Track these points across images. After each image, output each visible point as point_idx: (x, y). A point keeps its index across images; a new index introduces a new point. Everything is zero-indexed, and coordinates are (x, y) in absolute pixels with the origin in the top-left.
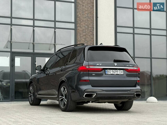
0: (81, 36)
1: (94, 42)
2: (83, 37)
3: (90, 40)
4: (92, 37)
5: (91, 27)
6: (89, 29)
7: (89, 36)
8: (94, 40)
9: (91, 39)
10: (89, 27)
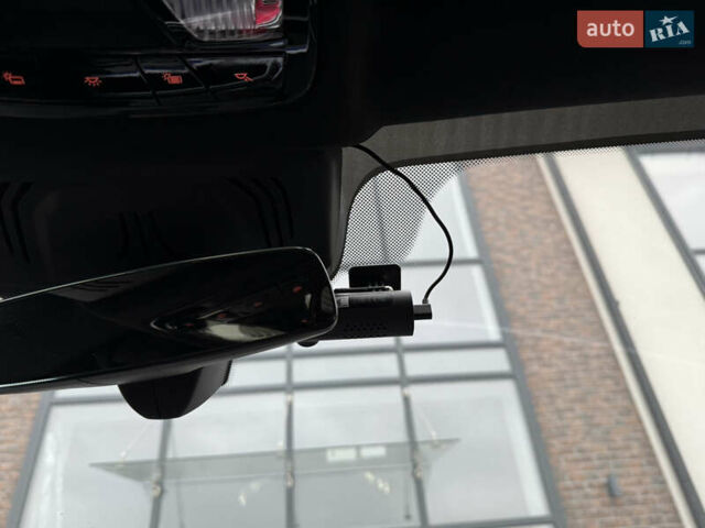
0: (560, 404)
1: (643, 431)
2: (572, 410)
3: (618, 422)
4: (621, 402)
5: (598, 357)
6: (594, 363)
7: (607, 400)
8: (640, 421)
9: (621, 414)
10: (586, 356)
